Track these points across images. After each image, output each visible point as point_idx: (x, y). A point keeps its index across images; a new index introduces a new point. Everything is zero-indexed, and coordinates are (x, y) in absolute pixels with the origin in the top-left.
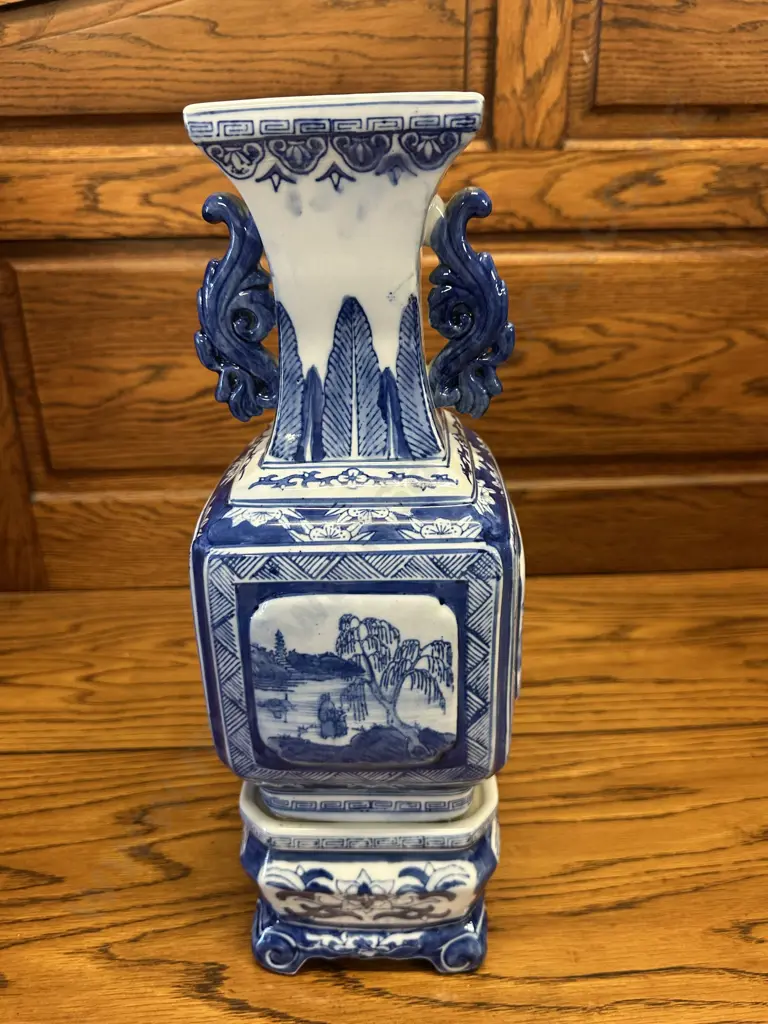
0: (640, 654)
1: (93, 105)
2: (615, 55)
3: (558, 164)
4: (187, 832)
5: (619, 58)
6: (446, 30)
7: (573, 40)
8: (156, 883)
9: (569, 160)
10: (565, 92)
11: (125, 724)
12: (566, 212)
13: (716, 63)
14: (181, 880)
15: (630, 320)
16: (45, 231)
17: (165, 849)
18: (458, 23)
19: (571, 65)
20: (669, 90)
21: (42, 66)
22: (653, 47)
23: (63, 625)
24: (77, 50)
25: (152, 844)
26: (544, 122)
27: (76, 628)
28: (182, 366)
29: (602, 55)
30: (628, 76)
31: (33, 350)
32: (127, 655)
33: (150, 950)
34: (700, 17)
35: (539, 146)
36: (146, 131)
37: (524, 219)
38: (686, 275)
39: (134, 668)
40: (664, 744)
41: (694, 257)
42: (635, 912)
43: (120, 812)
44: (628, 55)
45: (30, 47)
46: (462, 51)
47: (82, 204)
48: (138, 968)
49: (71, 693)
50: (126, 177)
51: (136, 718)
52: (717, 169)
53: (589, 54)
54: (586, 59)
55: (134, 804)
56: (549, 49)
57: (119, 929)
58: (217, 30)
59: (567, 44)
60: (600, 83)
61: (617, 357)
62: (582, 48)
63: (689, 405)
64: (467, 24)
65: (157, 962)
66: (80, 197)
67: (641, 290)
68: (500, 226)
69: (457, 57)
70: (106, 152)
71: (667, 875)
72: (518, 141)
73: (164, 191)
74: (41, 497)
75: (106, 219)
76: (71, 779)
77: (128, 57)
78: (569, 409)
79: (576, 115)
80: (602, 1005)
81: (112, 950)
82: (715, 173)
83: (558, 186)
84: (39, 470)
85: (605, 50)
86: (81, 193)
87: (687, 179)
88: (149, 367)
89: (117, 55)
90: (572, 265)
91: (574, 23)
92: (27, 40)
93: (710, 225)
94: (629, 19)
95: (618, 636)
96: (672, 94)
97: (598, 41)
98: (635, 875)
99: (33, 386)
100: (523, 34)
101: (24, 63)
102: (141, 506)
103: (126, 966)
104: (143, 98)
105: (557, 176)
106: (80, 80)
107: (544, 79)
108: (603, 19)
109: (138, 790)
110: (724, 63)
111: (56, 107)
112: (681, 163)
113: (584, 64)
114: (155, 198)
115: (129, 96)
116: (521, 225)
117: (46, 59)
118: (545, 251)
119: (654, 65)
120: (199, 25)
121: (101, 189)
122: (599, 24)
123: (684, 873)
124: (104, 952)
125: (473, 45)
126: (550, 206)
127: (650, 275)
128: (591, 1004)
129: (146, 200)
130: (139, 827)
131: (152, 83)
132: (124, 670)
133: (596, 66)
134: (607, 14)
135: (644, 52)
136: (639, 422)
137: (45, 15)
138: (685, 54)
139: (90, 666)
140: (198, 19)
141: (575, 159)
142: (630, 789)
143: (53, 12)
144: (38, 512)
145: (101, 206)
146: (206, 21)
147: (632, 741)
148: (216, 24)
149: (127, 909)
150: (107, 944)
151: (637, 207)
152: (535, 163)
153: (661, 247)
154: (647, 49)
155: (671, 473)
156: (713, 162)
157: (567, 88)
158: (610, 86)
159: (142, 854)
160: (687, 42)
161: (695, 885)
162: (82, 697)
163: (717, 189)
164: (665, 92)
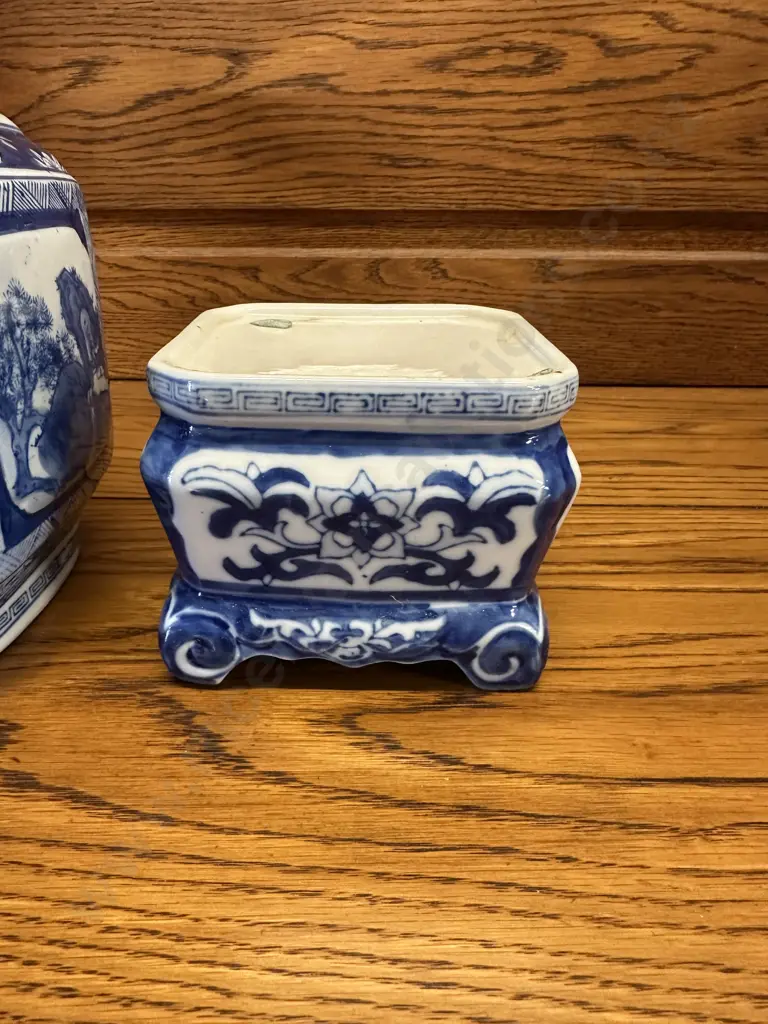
0: (708, 445)
28: (117, 62)
80: (708, 826)
88: (75, 63)
95: (675, 431)
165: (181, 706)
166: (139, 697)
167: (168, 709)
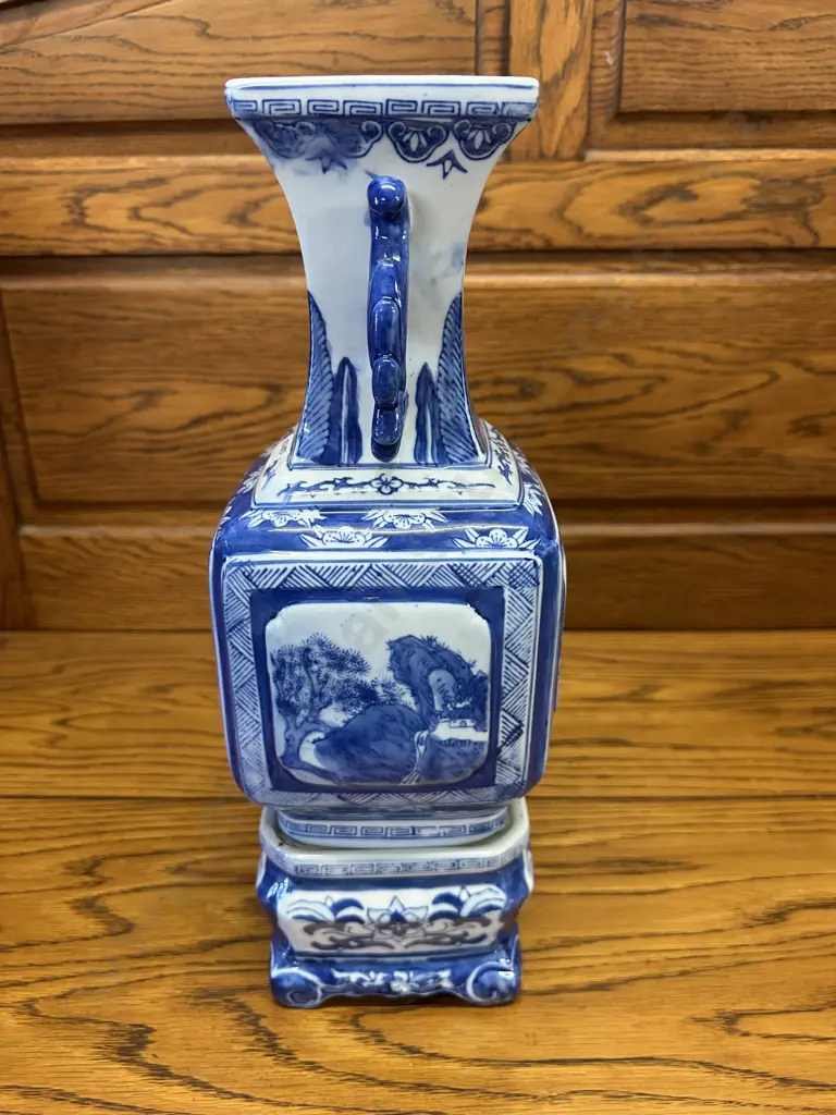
0: (658, 716)
1: (79, 113)
2: (640, 56)
3: (580, 175)
4: (138, 885)
5: (645, 60)
6: (455, 30)
7: (594, 40)
8: (96, 937)
9: (592, 173)
10: (586, 97)
11: (93, 771)
12: (587, 229)
13: (754, 65)
14: (121, 936)
15: (660, 350)
16: (31, 248)
17: (111, 903)
18: (468, 22)
19: (592, 67)
20: (703, 94)
21: (26, 71)
22: (684, 48)
23: (47, 666)
24: (61, 53)
25: (99, 897)
26: (563, 129)
27: (59, 669)
28: (174, 393)
29: (626, 56)
30: (657, 80)
31: (18, 374)
32: (106, 699)
33: (76, 1008)
34: (738, 14)
35: (557, 157)
36: (134, 141)
37: (542, 237)
38: (722, 300)
39: (112, 713)
40: (671, 814)
41: (733, 280)
42: (609, 995)
43: (72, 862)
44: (657, 56)
45: (13, 50)
46: (472, 54)
47: (68, 218)
48: (59, 1026)
49: (43, 736)
50: (113, 190)
51: (104, 764)
52: (757, 182)
53: (612, 56)
54: (610, 61)
55: (86, 854)
56: (568, 49)
57: (48, 984)
58: (209, 31)
59: (587, 44)
60: (625, 87)
61: (647, 390)
62: (605, 49)
63: (728, 446)
64: (477, 24)
65: (81, 1020)
66: (66, 210)
67: (671, 317)
68: (517, 244)
69: (466, 59)
70: (93, 163)
71: (652, 957)
72: (535, 151)
73: (155, 205)
74: (29, 530)
75: (94, 235)
76: (27, 825)
77: (115, 61)
78: (593, 448)
79: (600, 122)
80: (554, 1094)
81: (37, 1006)
82: (755, 187)
83: (579, 200)
84: (26, 502)
85: (629, 51)
86: (68, 207)
87: (724, 193)
88: (140, 393)
89: (104, 59)
90: (595, 288)
91: (595, 22)
92: (12, 43)
93: (749, 245)
94: (657, 16)
95: (638, 697)
96: (704, 99)
97: (622, 41)
98: (616, 955)
99: (20, 412)
100: (539, 33)
101: (7, 68)
102: (132, 542)
103: (49, 1023)
104: (130, 104)
105: (578, 189)
106: (65, 85)
107: (562, 83)
108: (628, 16)
109: (94, 839)
110: (762, 65)
111: (39, 115)
112: (716, 176)
113: (607, 66)
114: (145, 213)
115: (117, 103)
116: (538, 243)
117: (31, 63)
118: (566, 272)
119: (684, 66)
120: (189, 26)
121: (88, 202)
122: (624, 22)
123: (671, 955)
124: (29, 1007)
125: (485, 46)
126: (570, 223)
127: (680, 299)
128: (544, 1093)
129: (135, 214)
130: (87, 878)
131: (140, 89)
132: (100, 715)
133: (621, 69)
134: (632, 11)
135: (674, 53)
136: (673, 462)
137: (30, 16)
138: (720, 55)
139: (65, 709)
140: (188, 20)
141: (598, 171)
142: (625, 862)
143: (37, 14)
144: (26, 547)
145: (88, 221)
146: (197, 21)
147: (636, 810)
148: (207, 26)
149: (60, 964)
150: (34, 1000)
151: (666, 224)
152: (553, 175)
153: (695, 269)
154: (678, 49)
155: (708, 520)
156: (753, 175)
157: (589, 94)
158: (637, 90)
159: (87, 906)
160: (723, 42)
161: (680, 969)
162: (53, 742)
163: (758, 206)
164: (698, 97)
165: (250, 1011)
166: (224, 1004)
167: (243, 1013)
